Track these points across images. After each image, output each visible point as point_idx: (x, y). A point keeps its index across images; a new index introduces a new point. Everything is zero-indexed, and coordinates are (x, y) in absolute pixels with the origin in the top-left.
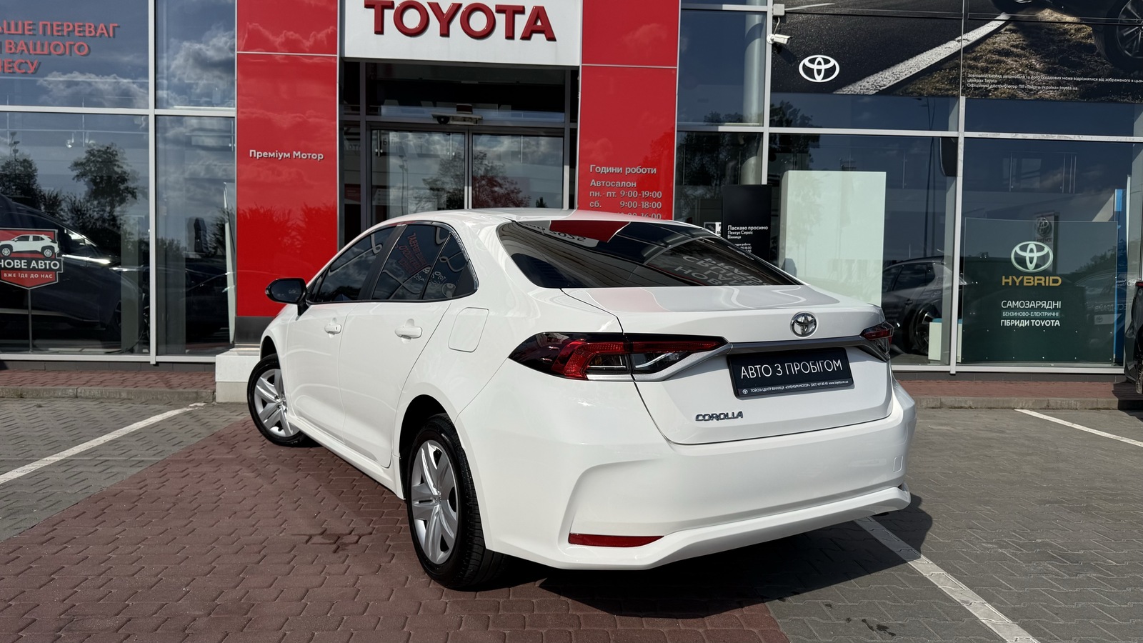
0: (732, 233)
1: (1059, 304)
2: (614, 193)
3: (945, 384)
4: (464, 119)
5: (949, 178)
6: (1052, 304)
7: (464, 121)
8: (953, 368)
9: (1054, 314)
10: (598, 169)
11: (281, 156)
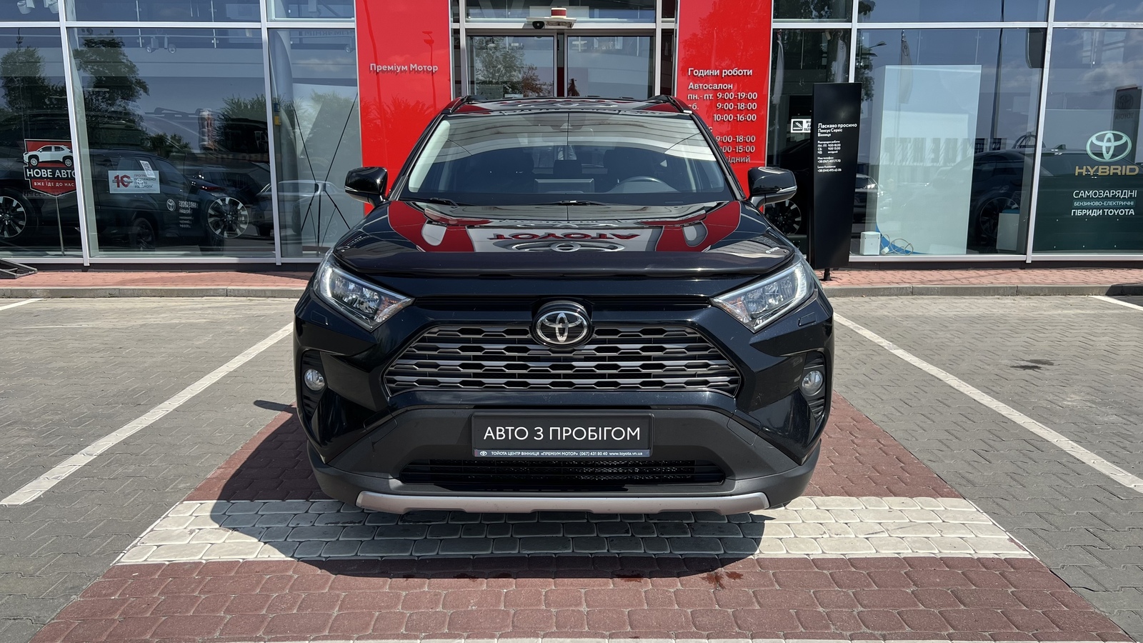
0: (822, 131)
1: (1134, 194)
2: (711, 95)
3: (1021, 273)
4: (559, 24)
5: (1034, 69)
6: (1127, 193)
7: (559, 25)
8: (1030, 257)
9: (1129, 203)
10: (696, 72)
11: (399, 69)
